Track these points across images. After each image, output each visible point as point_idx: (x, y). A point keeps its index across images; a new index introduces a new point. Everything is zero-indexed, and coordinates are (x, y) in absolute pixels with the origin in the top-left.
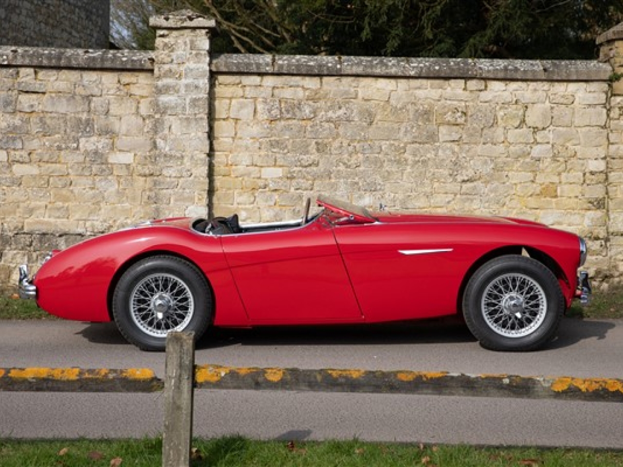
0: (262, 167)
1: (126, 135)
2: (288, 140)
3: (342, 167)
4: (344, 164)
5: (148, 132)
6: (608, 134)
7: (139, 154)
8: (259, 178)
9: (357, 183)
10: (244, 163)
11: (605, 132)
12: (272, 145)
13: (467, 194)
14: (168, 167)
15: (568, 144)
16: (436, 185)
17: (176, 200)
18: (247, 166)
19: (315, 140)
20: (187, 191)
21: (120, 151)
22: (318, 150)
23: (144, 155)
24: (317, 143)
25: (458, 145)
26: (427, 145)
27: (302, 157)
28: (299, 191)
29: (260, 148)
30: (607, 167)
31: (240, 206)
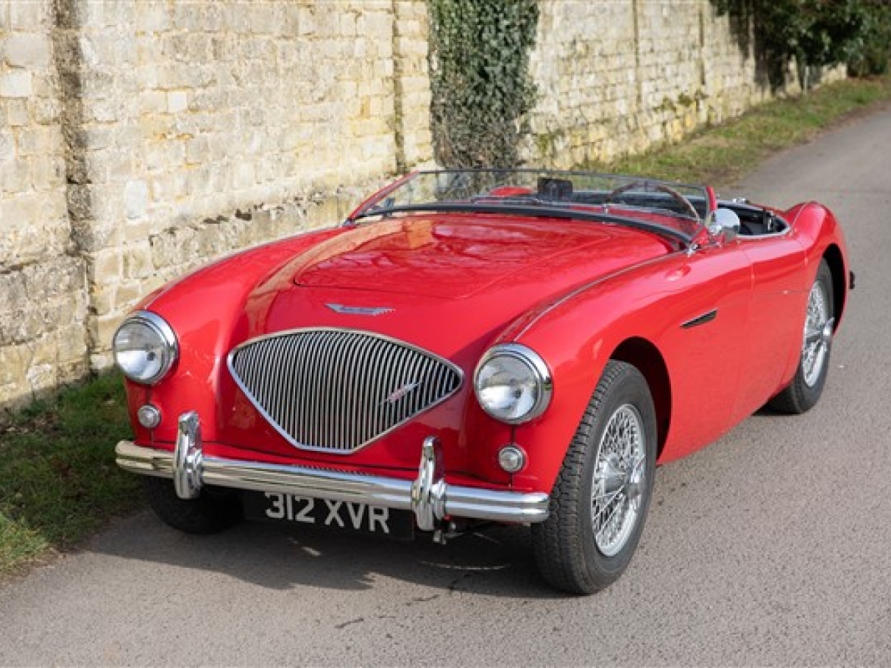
0: (166, 90)
1: (18, 30)
2: (187, 34)
3: (234, 87)
4: (237, 78)
5: (44, 21)
6: (394, 22)
7: (37, 72)
8: (166, 113)
9: (248, 113)
10: (150, 85)
11: (392, 17)
12: (175, 46)
13: (321, 120)
14: (99, 100)
15: (372, 37)
16: (302, 108)
17: (113, 173)
18: (154, 90)
19: (212, 35)
20: (124, 150)
21: (11, 66)
22: (216, 54)
23: (43, 74)
24: (214, 41)
25: (310, 40)
26: (291, 42)
27: (203, 67)
28: (205, 134)
29: (163, 53)
30: (395, 70)
31: (152, 173)
